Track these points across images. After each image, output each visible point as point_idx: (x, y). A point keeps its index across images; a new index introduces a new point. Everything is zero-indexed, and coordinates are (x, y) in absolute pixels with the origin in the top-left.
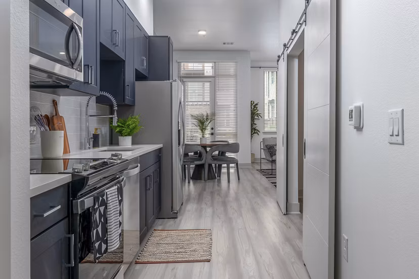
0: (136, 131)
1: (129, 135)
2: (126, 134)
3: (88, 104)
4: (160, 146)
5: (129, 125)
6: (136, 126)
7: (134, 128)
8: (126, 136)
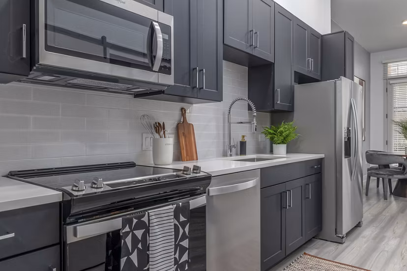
0: (289, 139)
1: (283, 142)
2: (279, 142)
3: (230, 111)
4: (322, 156)
5: (281, 133)
6: (290, 133)
7: (287, 136)
8: (279, 144)
